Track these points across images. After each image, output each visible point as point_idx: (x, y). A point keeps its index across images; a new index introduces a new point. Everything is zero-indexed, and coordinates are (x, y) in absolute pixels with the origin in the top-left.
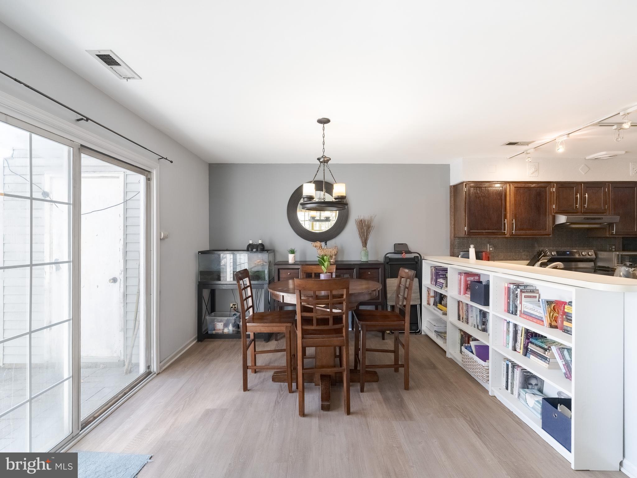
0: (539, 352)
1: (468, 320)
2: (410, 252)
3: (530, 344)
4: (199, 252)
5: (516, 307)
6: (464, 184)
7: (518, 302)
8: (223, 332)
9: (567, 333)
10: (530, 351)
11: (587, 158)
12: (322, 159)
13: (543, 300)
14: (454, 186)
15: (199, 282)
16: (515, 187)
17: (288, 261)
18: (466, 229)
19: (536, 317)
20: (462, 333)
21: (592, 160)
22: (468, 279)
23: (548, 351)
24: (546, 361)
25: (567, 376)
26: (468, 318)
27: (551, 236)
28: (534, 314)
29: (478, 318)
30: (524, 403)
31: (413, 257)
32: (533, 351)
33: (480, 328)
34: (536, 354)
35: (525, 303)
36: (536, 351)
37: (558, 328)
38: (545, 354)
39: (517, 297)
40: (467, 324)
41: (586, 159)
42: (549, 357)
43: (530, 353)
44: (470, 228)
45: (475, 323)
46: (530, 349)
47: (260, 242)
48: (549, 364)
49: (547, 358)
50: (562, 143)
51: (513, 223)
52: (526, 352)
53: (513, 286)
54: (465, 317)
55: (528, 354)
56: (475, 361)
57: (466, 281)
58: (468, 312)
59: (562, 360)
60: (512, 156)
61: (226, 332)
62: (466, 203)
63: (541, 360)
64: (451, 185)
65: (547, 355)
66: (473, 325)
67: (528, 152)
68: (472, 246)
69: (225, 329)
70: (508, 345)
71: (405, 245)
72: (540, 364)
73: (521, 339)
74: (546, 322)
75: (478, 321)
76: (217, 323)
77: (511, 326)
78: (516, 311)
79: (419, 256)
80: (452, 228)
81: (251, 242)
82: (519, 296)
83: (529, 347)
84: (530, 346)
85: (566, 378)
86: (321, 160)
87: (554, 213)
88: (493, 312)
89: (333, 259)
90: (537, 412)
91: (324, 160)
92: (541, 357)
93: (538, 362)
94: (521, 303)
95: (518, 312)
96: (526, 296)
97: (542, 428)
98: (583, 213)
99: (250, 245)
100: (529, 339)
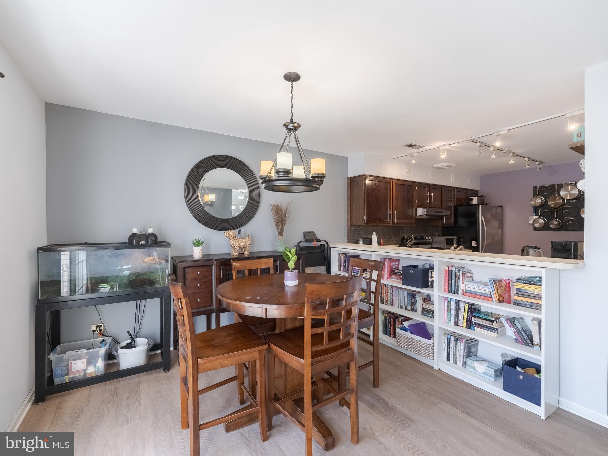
0: (485, 324)
1: (393, 303)
2: (319, 240)
3: (473, 318)
4: (38, 249)
5: (458, 287)
6: (364, 176)
7: (461, 282)
8: (85, 374)
9: (519, 305)
10: (474, 324)
11: (434, 166)
12: (291, 125)
13: (490, 280)
14: (351, 178)
15: (38, 300)
16: (396, 184)
17: (192, 256)
18: (365, 218)
19: (481, 294)
20: (386, 315)
21: (437, 168)
22: (392, 264)
23: (495, 322)
24: (494, 331)
25: (517, 341)
26: (393, 301)
27: (414, 225)
28: (478, 292)
29: (406, 300)
30: (472, 370)
31: (319, 245)
32: (478, 323)
33: (409, 308)
34: (482, 326)
35: (468, 283)
36: (481, 323)
37: (504, 302)
38: (492, 325)
39: (459, 278)
40: (392, 307)
41: (432, 167)
42: (497, 328)
43: (474, 326)
44: (368, 217)
45: (402, 305)
46: (475, 322)
47: (150, 231)
48: (497, 333)
49: (495, 328)
50: (444, 151)
51: (395, 214)
52: (469, 325)
53: (455, 269)
54: (389, 300)
55: (472, 327)
56: (417, 341)
57: (391, 266)
58: (393, 295)
59: (513, 329)
60: (397, 157)
61: (91, 373)
62: (365, 195)
63: (488, 330)
64: (348, 177)
65: (494, 325)
66: (400, 306)
67: (413, 155)
68: (374, 234)
69: (88, 368)
70: (449, 321)
71: (312, 233)
72: (488, 334)
73: (464, 315)
74: (495, 297)
75: (406, 303)
76: (73, 362)
77: (453, 303)
78: (458, 291)
79: (325, 244)
80: (349, 217)
81: (135, 231)
82: (461, 277)
83: (472, 321)
84: (474, 320)
85: (517, 342)
86: (289, 127)
87: (416, 207)
88: (439, 293)
89: (247, 250)
90: (490, 376)
91: (293, 126)
92: (488, 328)
93: (485, 333)
94: (463, 283)
95: (460, 291)
96: (467, 277)
97: (504, 390)
98: (430, 207)
99: (133, 236)
100: (473, 314)
